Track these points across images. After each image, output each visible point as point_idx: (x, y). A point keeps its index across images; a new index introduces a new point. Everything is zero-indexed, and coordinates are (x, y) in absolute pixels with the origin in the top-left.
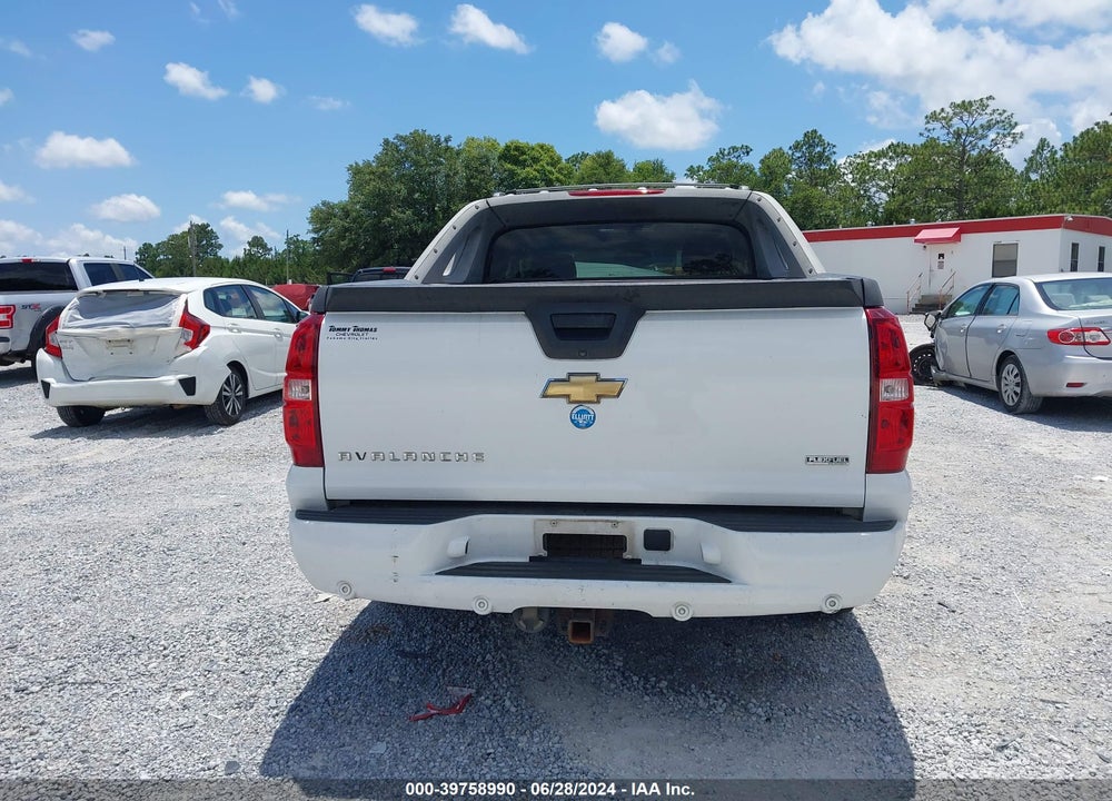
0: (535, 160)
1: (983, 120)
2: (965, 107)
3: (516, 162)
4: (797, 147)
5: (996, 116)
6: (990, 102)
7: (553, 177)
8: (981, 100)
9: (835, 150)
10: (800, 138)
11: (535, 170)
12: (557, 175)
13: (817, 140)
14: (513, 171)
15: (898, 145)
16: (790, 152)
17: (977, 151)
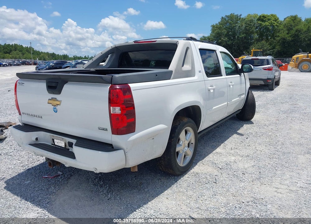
0: (269, 20)
3: (263, 21)
7: (275, 25)
11: (268, 23)
12: (276, 24)
14: (261, 24)
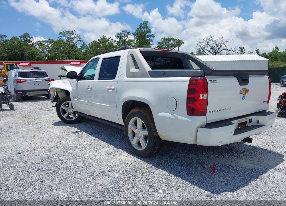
1: (73, 36)
2: (69, 32)
4: (21, 37)
5: (76, 36)
6: (74, 32)
8: (72, 31)
9: (33, 39)
10: (23, 34)
13: (28, 36)
15: (51, 40)
16: (19, 38)
17: (72, 43)
